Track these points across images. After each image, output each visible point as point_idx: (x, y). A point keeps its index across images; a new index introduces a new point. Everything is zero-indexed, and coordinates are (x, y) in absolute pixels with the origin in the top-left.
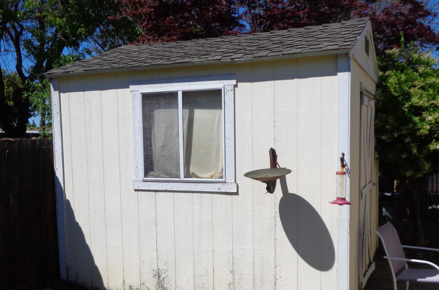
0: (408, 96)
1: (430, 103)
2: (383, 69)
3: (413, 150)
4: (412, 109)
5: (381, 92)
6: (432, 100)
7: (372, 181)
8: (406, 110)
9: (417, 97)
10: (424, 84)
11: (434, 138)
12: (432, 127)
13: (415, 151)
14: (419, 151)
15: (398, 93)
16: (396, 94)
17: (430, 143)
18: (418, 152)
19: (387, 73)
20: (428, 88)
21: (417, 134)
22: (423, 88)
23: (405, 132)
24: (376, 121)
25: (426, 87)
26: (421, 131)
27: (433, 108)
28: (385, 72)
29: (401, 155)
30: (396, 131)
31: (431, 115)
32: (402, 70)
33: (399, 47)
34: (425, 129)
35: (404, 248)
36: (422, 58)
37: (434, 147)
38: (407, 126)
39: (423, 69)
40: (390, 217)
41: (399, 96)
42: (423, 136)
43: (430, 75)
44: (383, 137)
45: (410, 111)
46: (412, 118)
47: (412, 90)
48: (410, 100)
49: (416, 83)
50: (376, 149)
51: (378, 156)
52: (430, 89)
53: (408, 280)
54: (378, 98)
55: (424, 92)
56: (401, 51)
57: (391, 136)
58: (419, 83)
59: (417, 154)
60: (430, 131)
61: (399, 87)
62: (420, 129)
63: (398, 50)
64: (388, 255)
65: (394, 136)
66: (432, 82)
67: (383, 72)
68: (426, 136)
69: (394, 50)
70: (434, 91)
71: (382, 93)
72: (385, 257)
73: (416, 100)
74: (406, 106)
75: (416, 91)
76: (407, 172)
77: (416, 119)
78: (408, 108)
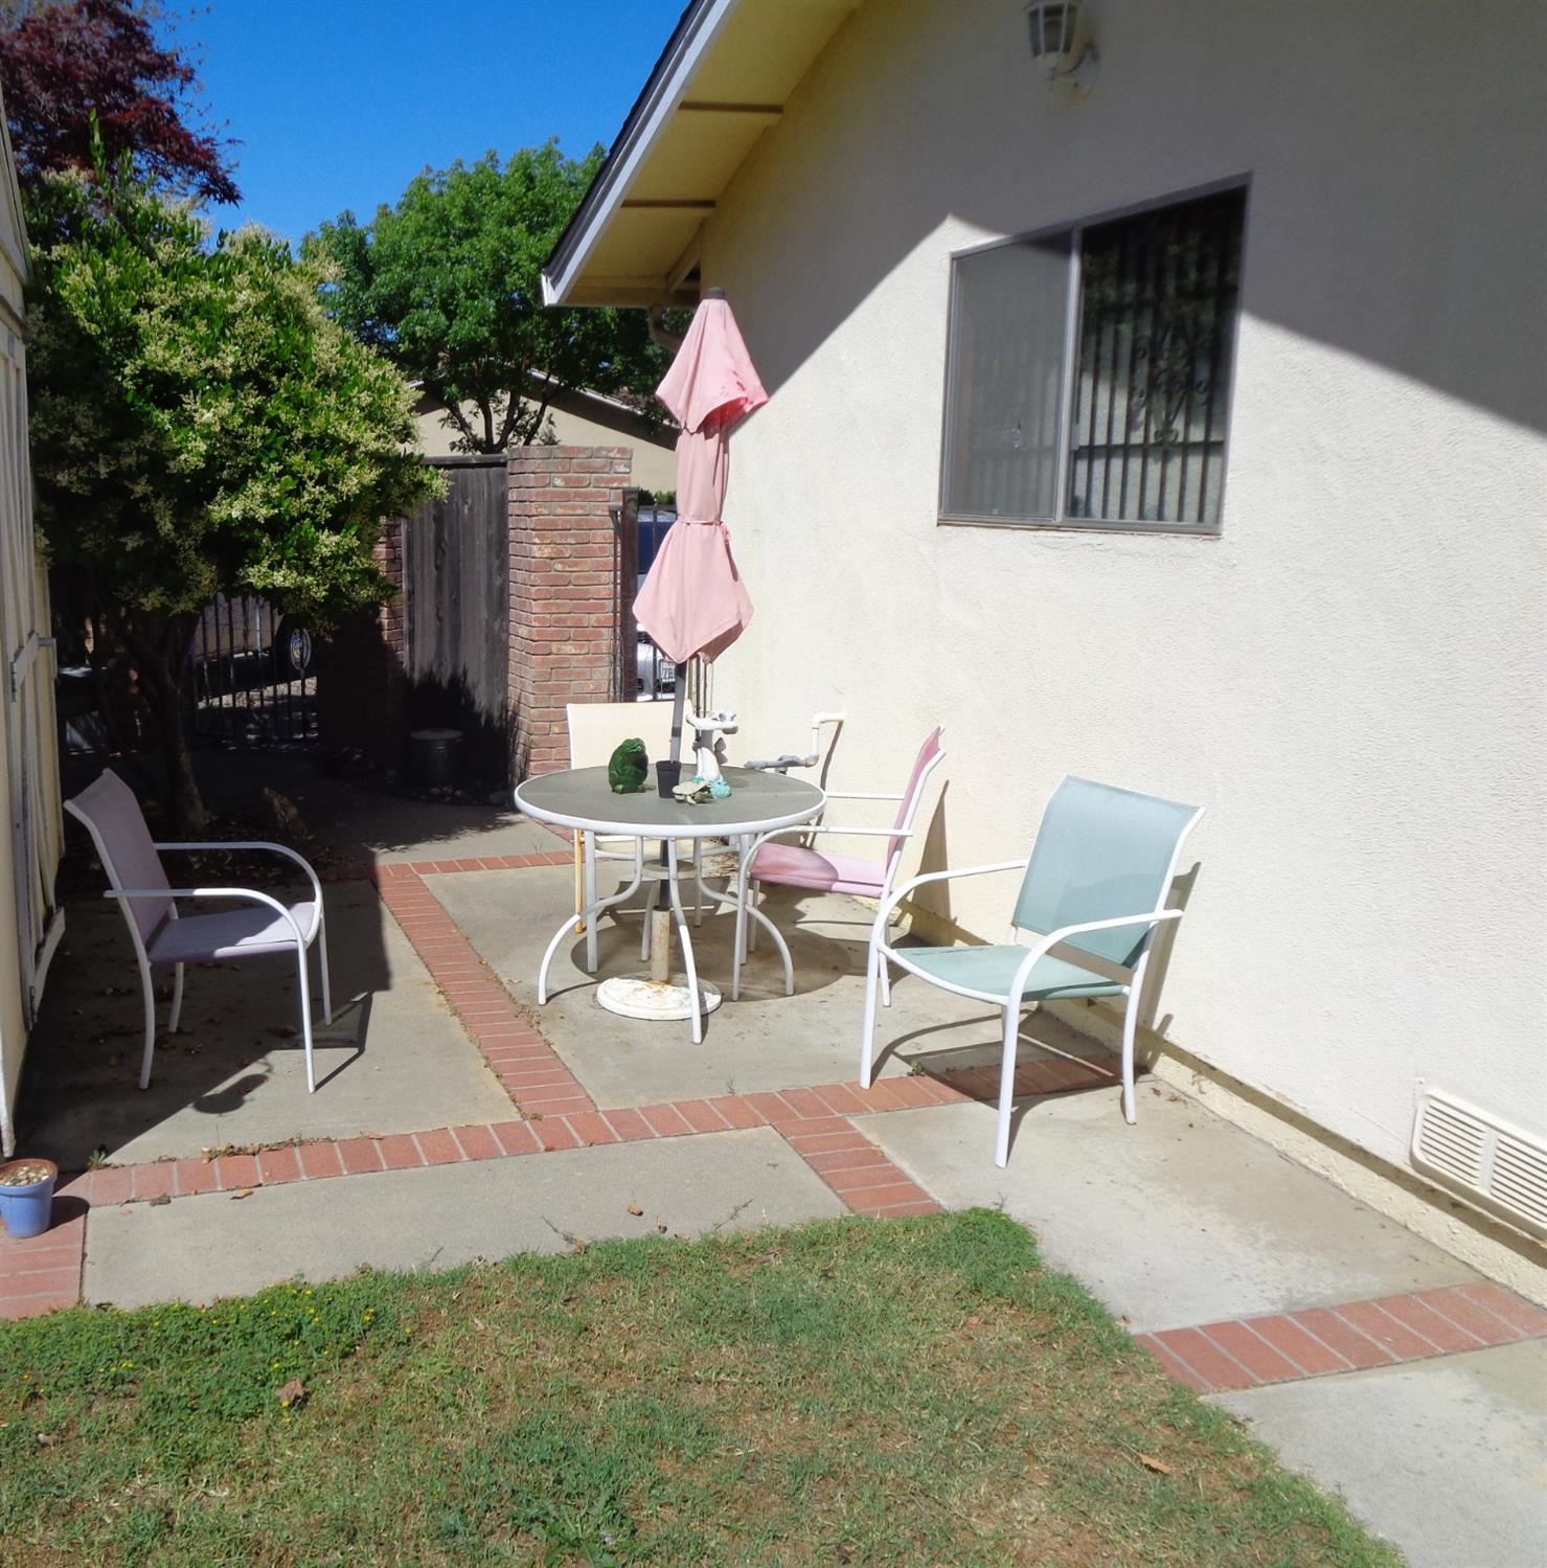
0: (131, 340)
1: (204, 365)
2: (42, 235)
3: (162, 523)
4: (146, 383)
5: (41, 316)
6: (208, 355)
7: (37, 629)
8: (128, 384)
9: (159, 343)
10: (177, 302)
11: (222, 482)
12: (212, 447)
13: (166, 526)
14: (178, 527)
15: (98, 323)
16: (94, 326)
17: (210, 498)
18: (175, 530)
19: (57, 251)
20: (190, 317)
21: (168, 467)
22: (174, 314)
23: (130, 461)
24: (34, 420)
25: (187, 313)
26: (183, 457)
27: (210, 382)
28: (47, 248)
29: (123, 540)
30: (101, 455)
31: (209, 407)
32: (104, 244)
33: (86, 163)
34: (193, 452)
35: (161, 853)
36: (162, 212)
37: (224, 514)
38: (136, 440)
39: (169, 249)
40: (86, 746)
41: (102, 336)
42: (188, 476)
43: (195, 272)
44: (59, 477)
45: (140, 389)
46: (148, 414)
47: (142, 318)
48: (141, 352)
49: (155, 295)
50: (38, 517)
51: (48, 542)
52: (196, 319)
53: (180, 961)
54: (34, 336)
55: (182, 330)
56: (95, 181)
57: (88, 473)
58: (165, 296)
59: (173, 534)
60: (209, 458)
61: (102, 305)
62: (178, 452)
63: (83, 174)
64: (119, 884)
65: (98, 474)
66: (202, 296)
67: (43, 249)
68: (197, 474)
69: (73, 171)
70: (208, 326)
71: (44, 321)
72: (108, 894)
73: (160, 353)
74: (127, 371)
75: (155, 321)
76: (146, 596)
77: (163, 417)
78: (133, 377)
